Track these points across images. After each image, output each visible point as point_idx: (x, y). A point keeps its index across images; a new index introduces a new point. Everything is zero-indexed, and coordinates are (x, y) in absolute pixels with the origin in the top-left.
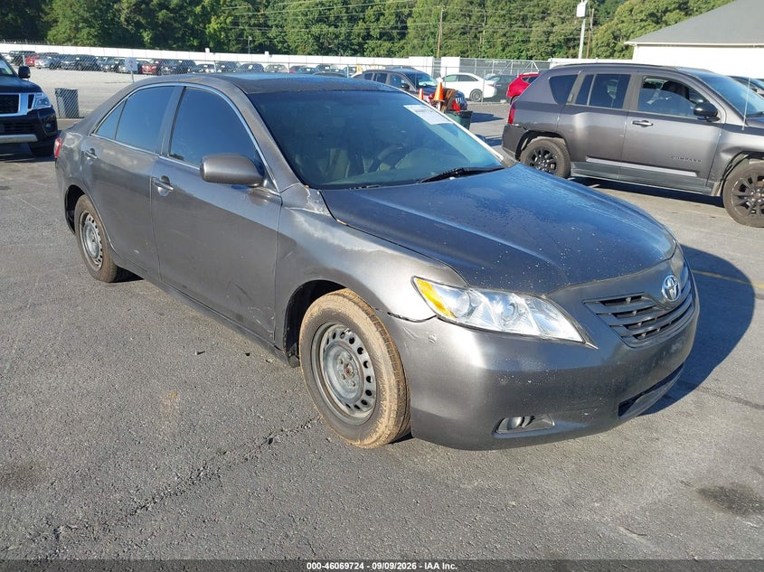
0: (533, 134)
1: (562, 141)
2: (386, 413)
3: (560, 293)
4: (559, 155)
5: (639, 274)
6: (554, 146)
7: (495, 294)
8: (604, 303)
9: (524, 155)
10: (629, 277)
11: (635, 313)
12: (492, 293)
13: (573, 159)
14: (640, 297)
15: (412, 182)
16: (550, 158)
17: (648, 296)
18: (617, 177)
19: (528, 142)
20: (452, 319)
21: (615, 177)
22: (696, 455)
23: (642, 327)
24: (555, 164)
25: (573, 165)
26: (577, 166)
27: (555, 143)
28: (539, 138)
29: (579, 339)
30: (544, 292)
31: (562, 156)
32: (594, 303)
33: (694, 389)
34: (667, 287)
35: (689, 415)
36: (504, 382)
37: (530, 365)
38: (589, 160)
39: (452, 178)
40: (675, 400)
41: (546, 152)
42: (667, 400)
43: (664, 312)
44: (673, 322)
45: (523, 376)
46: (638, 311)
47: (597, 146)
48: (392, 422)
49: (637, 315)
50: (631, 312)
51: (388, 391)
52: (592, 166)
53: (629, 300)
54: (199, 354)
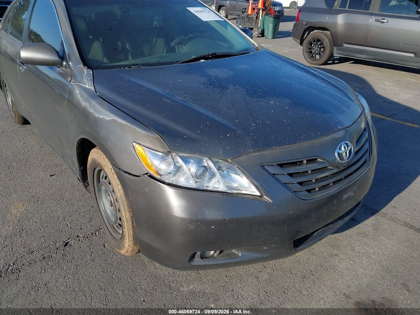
0: (311, 28)
1: (329, 33)
2: (127, 237)
3: (243, 158)
4: (327, 42)
5: (316, 142)
6: (324, 36)
7: (191, 158)
8: (281, 165)
9: (305, 42)
10: (306, 144)
11: (310, 172)
12: (188, 157)
13: (335, 45)
14: (317, 159)
15: (173, 63)
16: (321, 44)
17: (323, 159)
18: (363, 56)
19: (308, 34)
20: (158, 177)
21: (362, 57)
22: (362, 270)
23: (315, 183)
24: (324, 48)
25: (335, 49)
26: (338, 50)
27: (324, 34)
28: (315, 31)
29: (258, 193)
30: (229, 157)
31: (328, 43)
32: (273, 165)
33: (375, 214)
34: (340, 152)
35: (366, 235)
36: (192, 227)
37: (212, 214)
38: (345, 45)
39: (202, 61)
40: (359, 222)
41: (319, 40)
42: (354, 222)
43: (336, 170)
44: (346, 177)
45: (207, 223)
46: (312, 171)
47: (352, 36)
48: (131, 243)
49: (311, 174)
50: (307, 171)
51: (126, 223)
52: (347, 50)
53: (305, 162)
54: (51, 176)
